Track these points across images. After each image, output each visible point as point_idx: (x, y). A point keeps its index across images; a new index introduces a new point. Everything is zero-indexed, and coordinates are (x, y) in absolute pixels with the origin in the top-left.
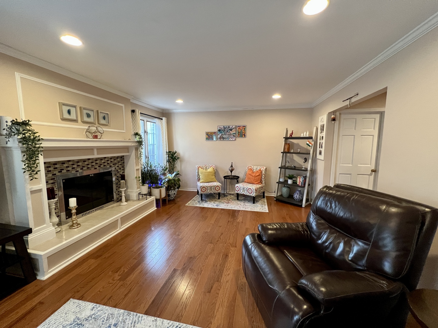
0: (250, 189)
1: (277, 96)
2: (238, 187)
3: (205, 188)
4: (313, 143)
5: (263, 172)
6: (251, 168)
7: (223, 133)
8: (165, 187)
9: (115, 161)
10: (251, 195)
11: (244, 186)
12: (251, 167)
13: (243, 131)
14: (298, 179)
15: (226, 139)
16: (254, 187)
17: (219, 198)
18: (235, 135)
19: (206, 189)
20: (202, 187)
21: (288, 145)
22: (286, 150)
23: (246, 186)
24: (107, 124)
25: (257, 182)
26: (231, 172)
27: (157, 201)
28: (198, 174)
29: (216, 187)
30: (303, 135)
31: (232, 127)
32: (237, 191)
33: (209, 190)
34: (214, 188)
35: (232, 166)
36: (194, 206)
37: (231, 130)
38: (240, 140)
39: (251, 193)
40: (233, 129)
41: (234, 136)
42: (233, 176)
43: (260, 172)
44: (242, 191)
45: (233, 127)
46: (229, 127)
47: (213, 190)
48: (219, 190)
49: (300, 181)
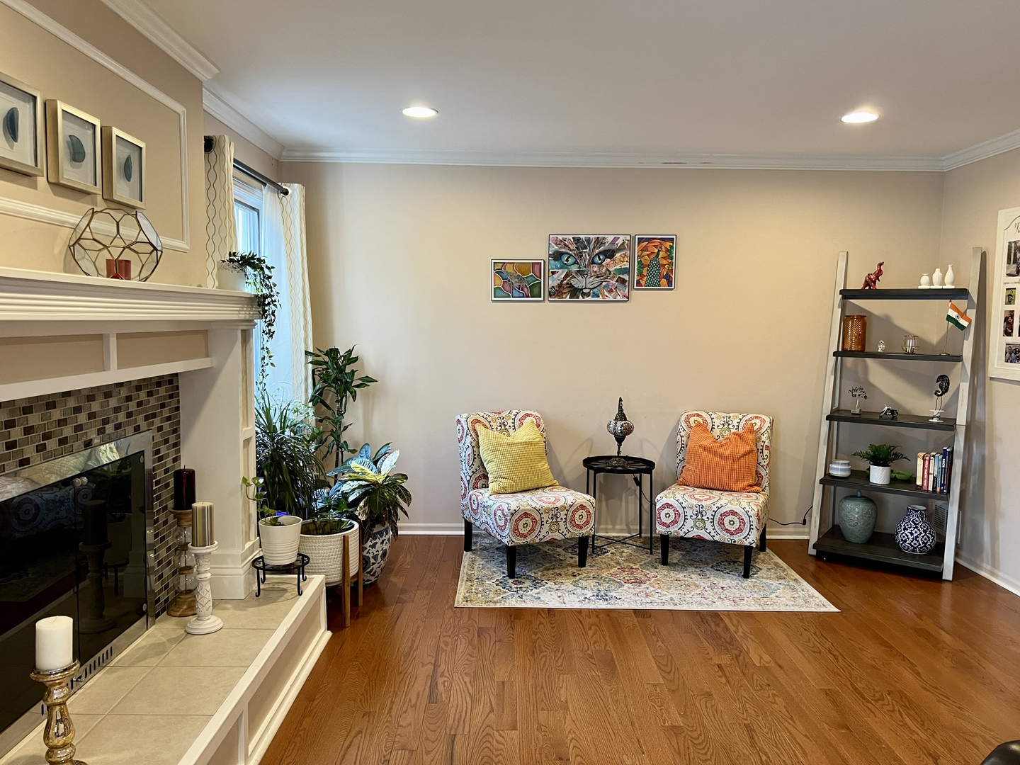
0: (734, 513)
1: (862, 116)
2: (668, 505)
3: (529, 521)
4: (972, 314)
5: (764, 438)
6: (700, 420)
7: (574, 268)
8: (357, 525)
9: (153, 401)
10: (738, 539)
11: (704, 503)
12: (698, 415)
13: (664, 262)
14: (920, 462)
15: (588, 294)
16: (748, 504)
17: (582, 564)
18: (626, 277)
19: (534, 521)
20: (516, 517)
21: (860, 323)
22: (852, 344)
23: (709, 502)
24: (136, 203)
25: (746, 484)
26: (620, 439)
27: (333, 593)
28: (477, 456)
29: (576, 511)
30: (931, 283)
31: (613, 242)
32: (664, 524)
33: (546, 527)
34: (569, 516)
35: (621, 416)
36: (492, 605)
37: (610, 254)
38: (644, 299)
39: (739, 530)
40: (619, 250)
41: (623, 281)
42: (627, 458)
43: (751, 437)
44: (690, 523)
45: (620, 242)
46: (599, 242)
47: (562, 524)
48: (587, 523)
49: (929, 474)
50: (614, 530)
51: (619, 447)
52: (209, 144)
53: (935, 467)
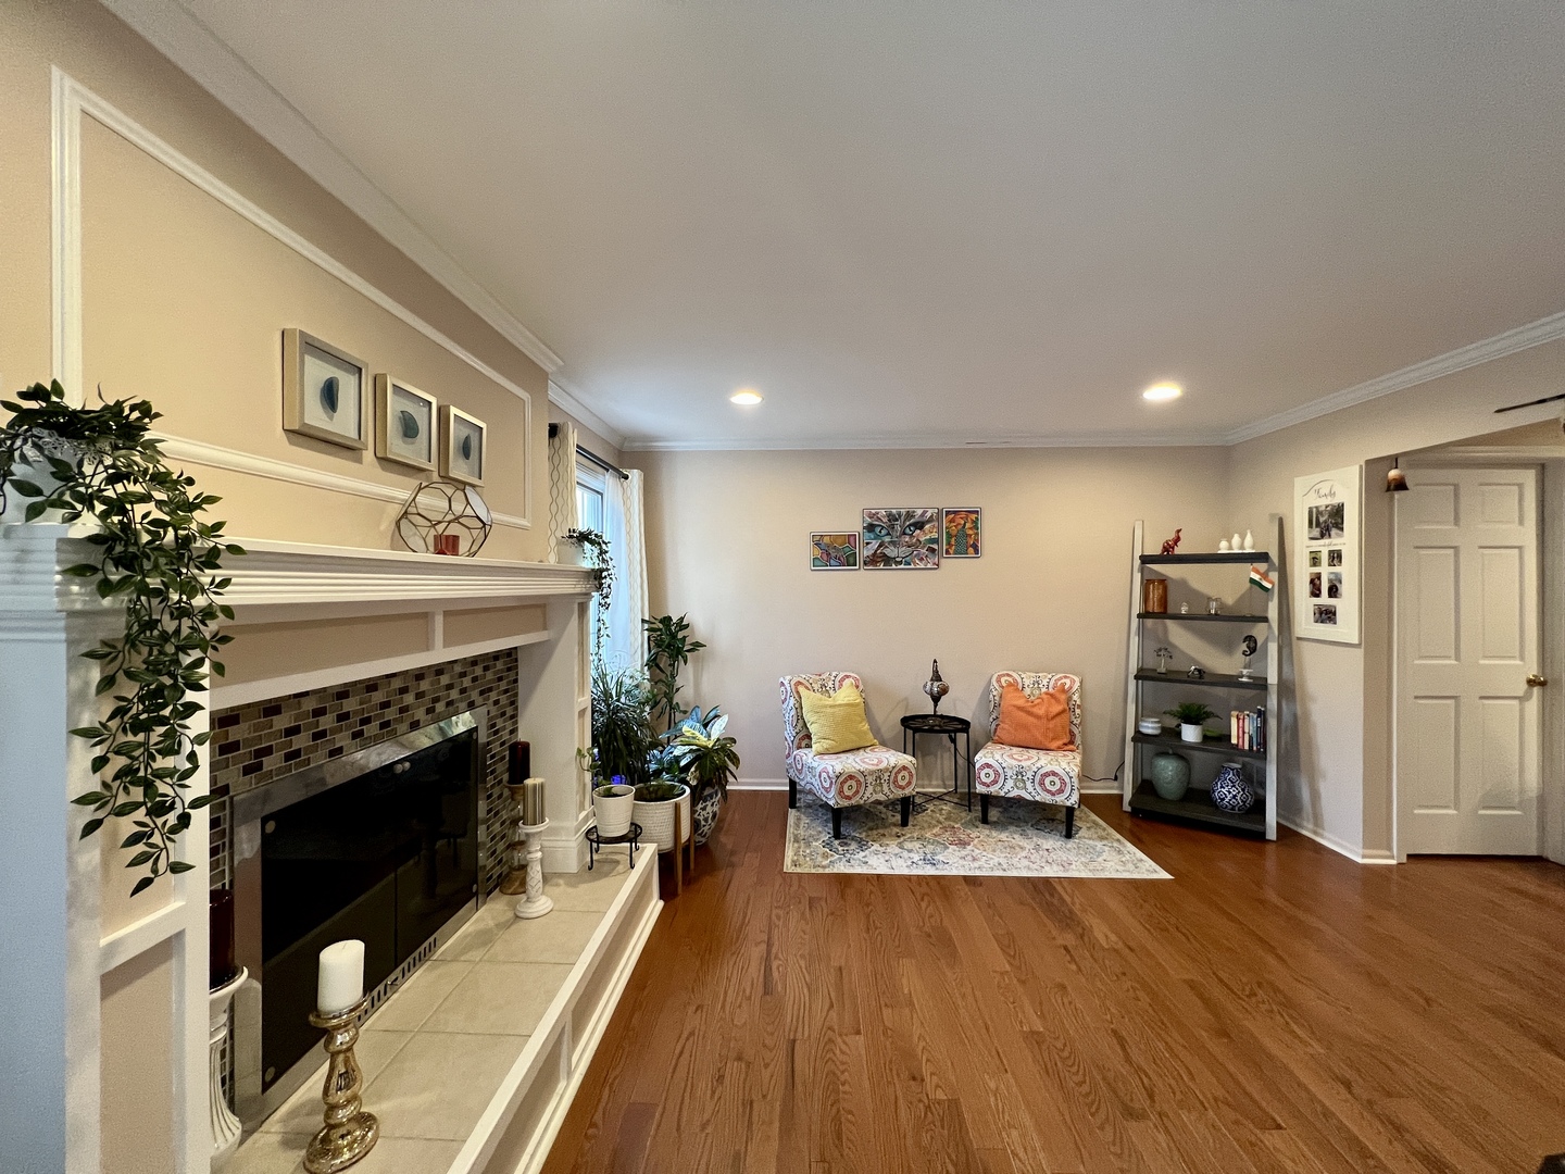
0: (1054, 774)
1: (1162, 393)
2: (988, 766)
3: (854, 783)
4: (1274, 576)
5: (1075, 697)
6: (1011, 680)
7: (887, 539)
8: (688, 790)
9: (490, 675)
10: (1060, 799)
11: (1024, 764)
12: (1008, 675)
13: (970, 532)
14: (1234, 722)
15: (900, 563)
16: (1066, 764)
17: (904, 823)
18: (935, 547)
19: (858, 782)
20: (841, 779)
21: (1161, 587)
22: (1154, 607)
23: (1029, 763)
24: (475, 481)
25: (1060, 743)
26: (936, 699)
28: (800, 717)
29: (898, 772)
30: (1230, 548)
31: (923, 515)
32: (984, 784)
33: (870, 789)
34: (892, 777)
35: (937, 677)
36: (821, 871)
37: (920, 525)
38: (953, 566)
39: (1061, 791)
40: (928, 521)
41: (932, 551)
42: (942, 717)
43: (1063, 697)
44: (1010, 783)
45: (928, 515)
46: (909, 515)
47: (885, 786)
48: (909, 783)
49: (1244, 733)
50: (930, 786)
51: (935, 706)
52: (554, 431)
53: (1250, 726)
